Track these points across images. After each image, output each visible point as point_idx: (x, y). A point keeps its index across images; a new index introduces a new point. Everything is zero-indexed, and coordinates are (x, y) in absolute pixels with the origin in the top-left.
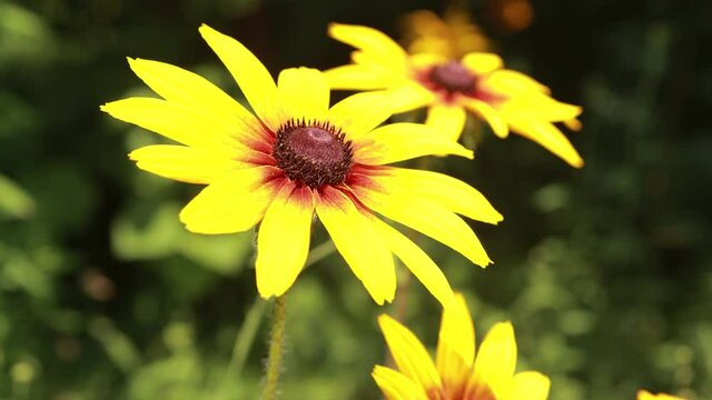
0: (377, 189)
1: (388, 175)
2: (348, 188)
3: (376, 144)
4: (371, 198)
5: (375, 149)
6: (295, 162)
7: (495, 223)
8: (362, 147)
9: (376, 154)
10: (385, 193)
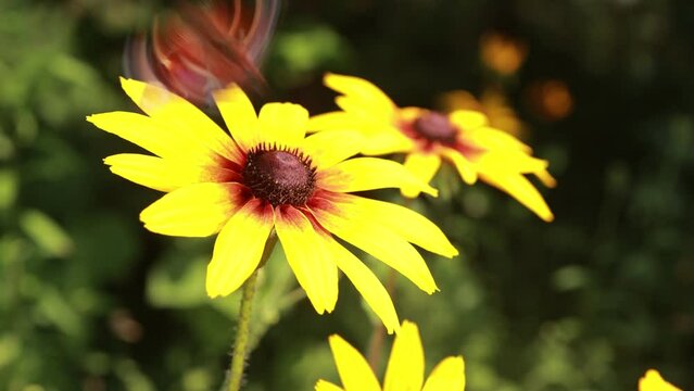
0: (337, 213)
1: (350, 202)
2: (309, 210)
3: (343, 174)
4: (331, 221)
5: (341, 179)
6: (261, 180)
7: (451, 257)
8: (329, 175)
9: (341, 183)
10: (344, 217)
